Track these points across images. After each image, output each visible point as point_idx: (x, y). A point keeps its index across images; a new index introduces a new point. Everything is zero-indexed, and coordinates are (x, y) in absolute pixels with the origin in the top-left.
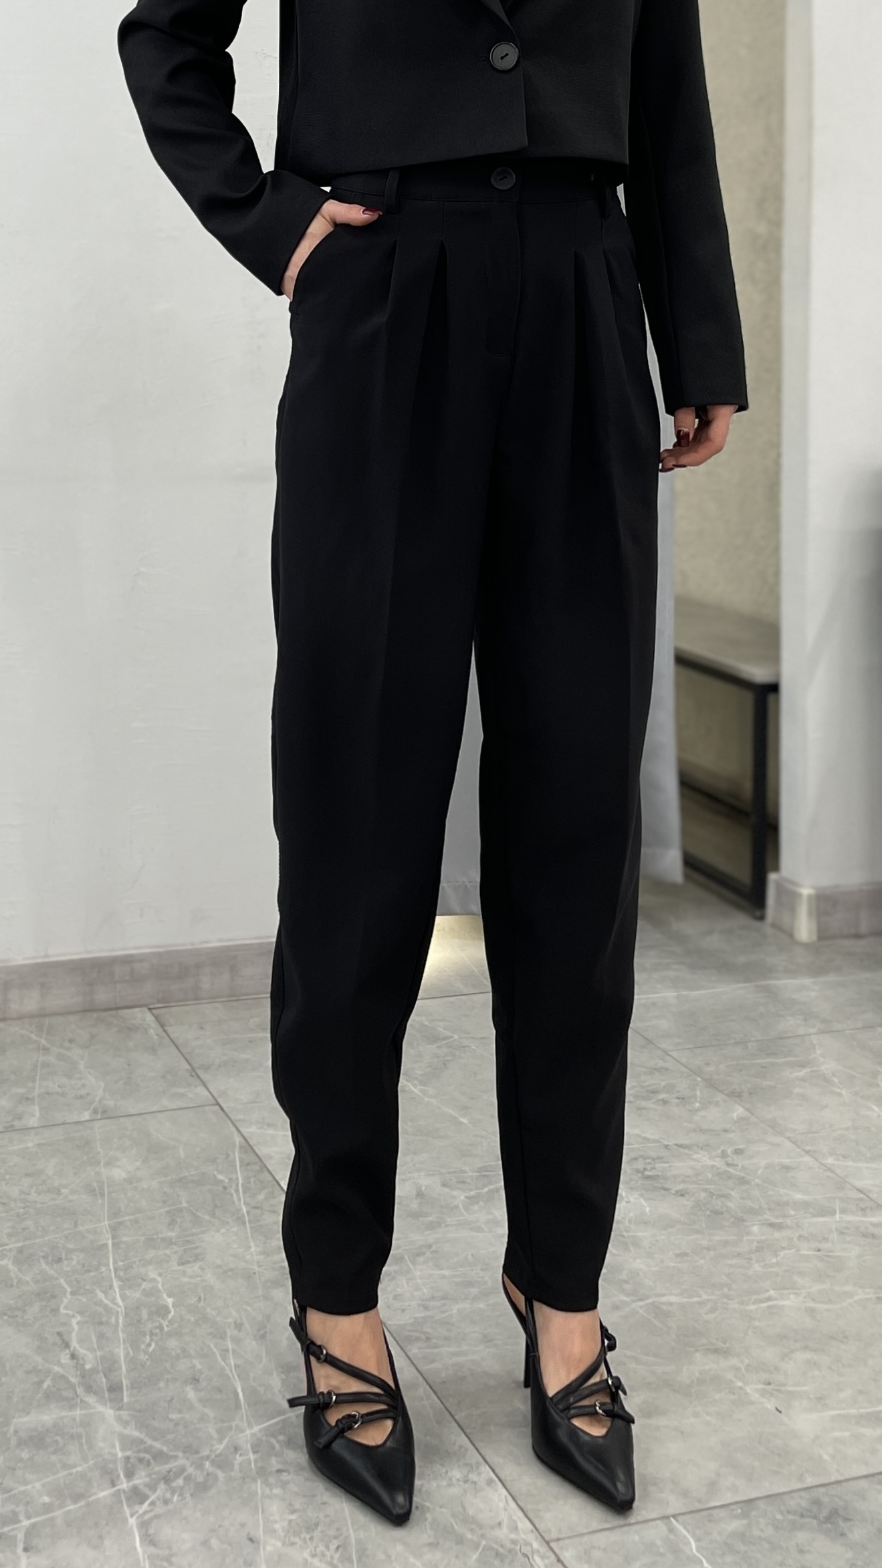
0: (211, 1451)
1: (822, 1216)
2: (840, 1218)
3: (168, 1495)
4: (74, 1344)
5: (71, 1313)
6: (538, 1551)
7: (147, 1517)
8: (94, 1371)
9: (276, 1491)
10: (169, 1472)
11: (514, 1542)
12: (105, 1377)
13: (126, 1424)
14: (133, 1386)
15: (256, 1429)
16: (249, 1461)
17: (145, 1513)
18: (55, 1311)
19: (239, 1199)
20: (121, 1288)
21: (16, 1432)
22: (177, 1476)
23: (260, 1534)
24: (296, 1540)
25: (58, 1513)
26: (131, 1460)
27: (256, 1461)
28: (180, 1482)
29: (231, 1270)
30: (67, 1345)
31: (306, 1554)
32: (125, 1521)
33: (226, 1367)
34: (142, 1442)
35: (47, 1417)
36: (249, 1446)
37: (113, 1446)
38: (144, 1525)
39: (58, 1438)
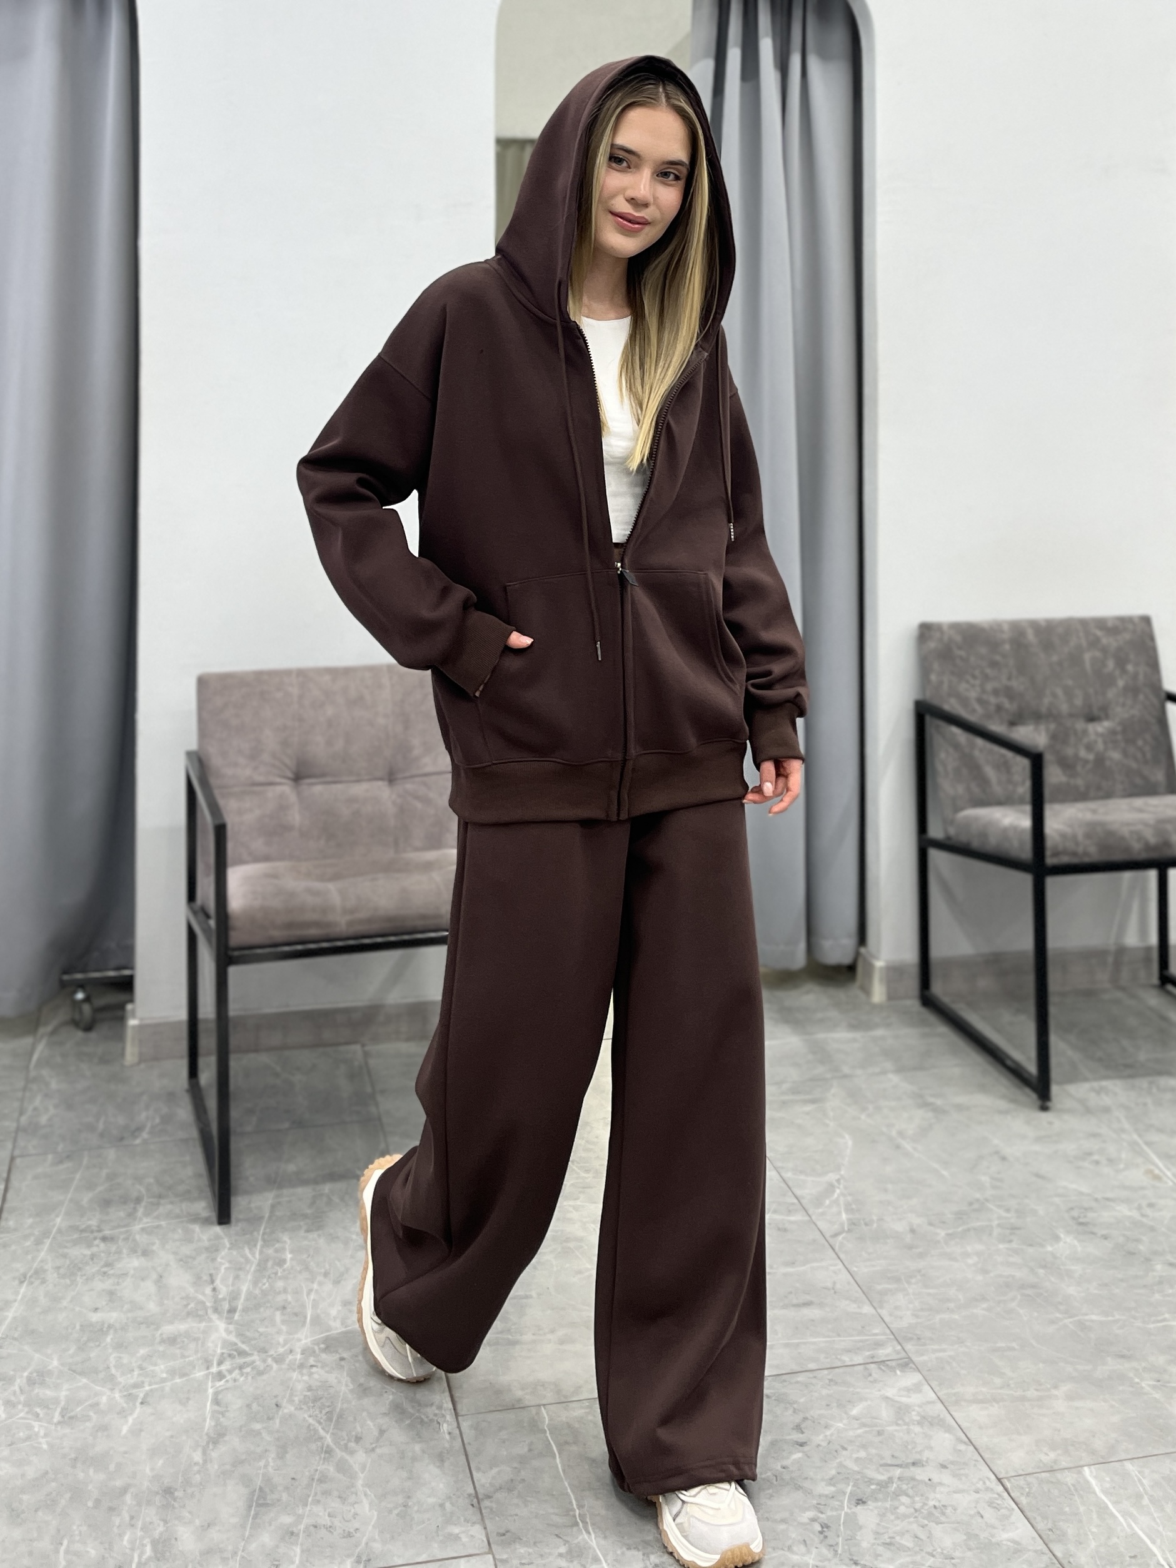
0: (276, 1352)
3: (238, 1377)
4: (218, 1283)
5: (223, 1261)
6: (448, 1421)
7: (220, 1389)
8: (224, 1299)
9: (306, 1378)
10: (244, 1363)
11: (436, 1415)
12: (229, 1302)
13: (228, 1332)
14: (245, 1310)
15: (309, 1340)
16: (296, 1360)
17: (220, 1386)
18: (214, 1260)
20: (262, 1247)
21: (161, 1334)
22: (248, 1366)
23: (284, 1403)
24: (304, 1407)
25: (169, 1384)
26: (225, 1355)
27: (300, 1359)
28: (248, 1370)
30: (212, 1282)
31: (306, 1416)
32: (206, 1390)
33: (307, 1301)
34: (236, 1344)
35: (182, 1327)
36: (299, 1351)
37: (216, 1346)
38: (216, 1394)
39: (185, 1340)
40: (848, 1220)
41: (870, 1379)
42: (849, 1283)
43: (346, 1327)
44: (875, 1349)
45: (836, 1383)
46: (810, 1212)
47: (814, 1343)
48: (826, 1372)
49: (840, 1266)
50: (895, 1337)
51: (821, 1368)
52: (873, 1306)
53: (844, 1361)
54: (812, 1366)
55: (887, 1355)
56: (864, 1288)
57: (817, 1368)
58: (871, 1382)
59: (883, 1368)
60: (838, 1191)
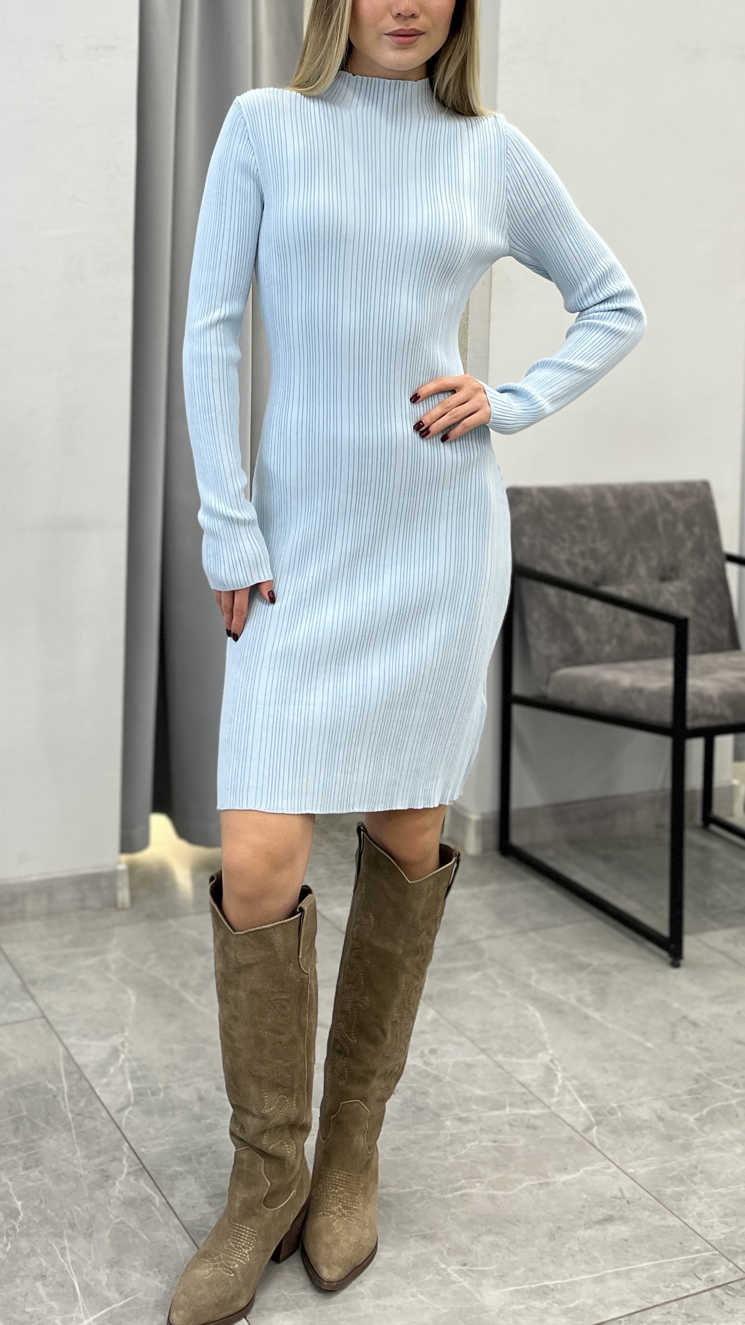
1: (498, 1109)
2: (510, 1111)
15: (91, 1319)
19: (65, 1107)
29: (63, 1174)
33: (65, 1264)
40: (590, 1109)
41: (724, 1307)
42: (634, 1188)
43: (126, 1297)
44: (708, 1270)
45: (695, 1319)
46: (546, 1100)
47: (642, 1269)
48: (675, 1305)
49: (614, 1168)
50: (720, 1252)
51: (668, 1300)
52: (675, 1215)
53: (688, 1290)
54: (658, 1299)
55: (725, 1277)
56: (653, 1194)
57: (663, 1301)
58: (730, 1313)
59: (731, 1293)
60: (559, 1075)
